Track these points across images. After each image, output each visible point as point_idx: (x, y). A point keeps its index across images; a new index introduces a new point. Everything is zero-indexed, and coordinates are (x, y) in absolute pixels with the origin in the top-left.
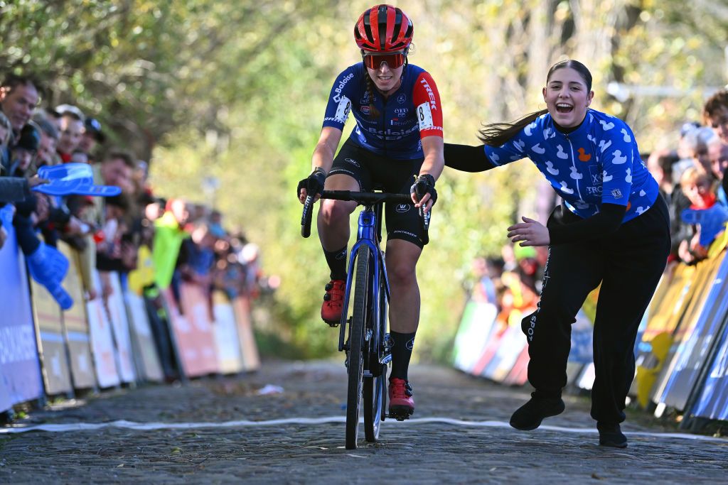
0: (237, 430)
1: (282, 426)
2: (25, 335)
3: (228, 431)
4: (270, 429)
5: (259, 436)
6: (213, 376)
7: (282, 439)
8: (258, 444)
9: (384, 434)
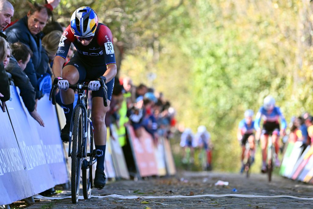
0: (177, 199)
1: (201, 198)
2: (58, 149)
3: (172, 200)
4: (196, 199)
5: (190, 203)
6: (154, 177)
7: (204, 204)
8: (191, 206)
9: (258, 202)
